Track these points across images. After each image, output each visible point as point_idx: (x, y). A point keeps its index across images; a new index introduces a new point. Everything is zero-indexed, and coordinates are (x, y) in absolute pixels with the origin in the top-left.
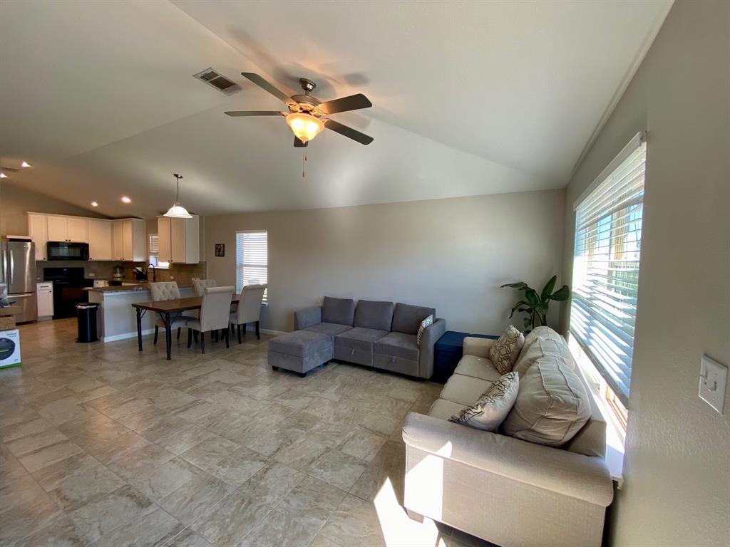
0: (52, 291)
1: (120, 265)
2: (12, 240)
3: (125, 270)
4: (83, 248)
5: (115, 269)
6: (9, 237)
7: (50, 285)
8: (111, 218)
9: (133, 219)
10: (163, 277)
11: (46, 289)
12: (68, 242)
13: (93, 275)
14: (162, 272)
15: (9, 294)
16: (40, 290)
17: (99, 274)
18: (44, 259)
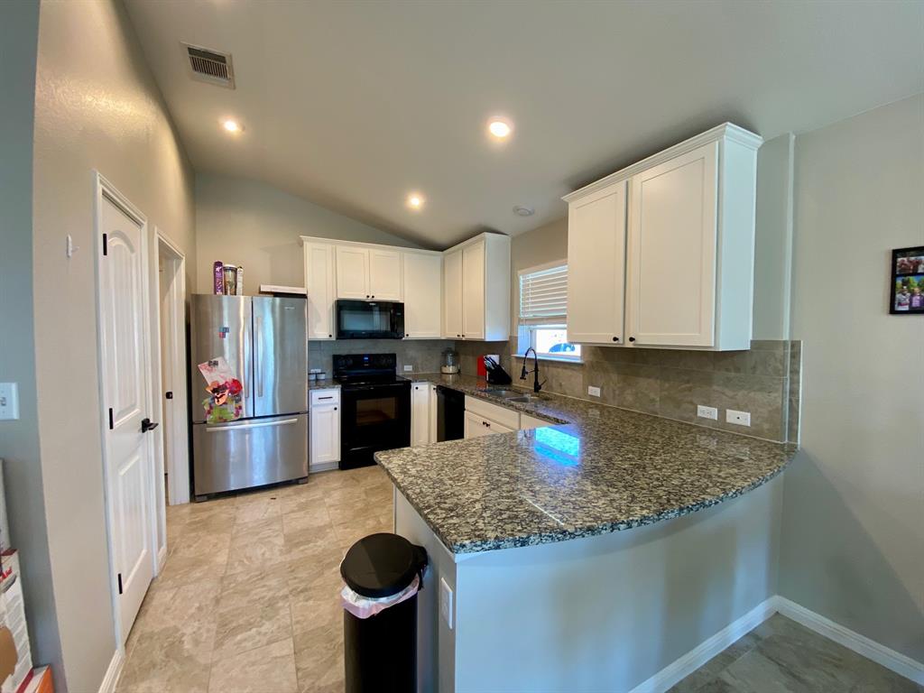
0: (339, 407)
1: (453, 347)
3: (462, 358)
4: (395, 312)
5: (445, 354)
7: (335, 394)
8: (440, 248)
9: (488, 235)
10: (561, 385)
11: (328, 405)
12: (370, 299)
13: (411, 370)
14: (559, 370)
15: (254, 418)
16: (318, 405)
17: (419, 366)
18: (330, 336)
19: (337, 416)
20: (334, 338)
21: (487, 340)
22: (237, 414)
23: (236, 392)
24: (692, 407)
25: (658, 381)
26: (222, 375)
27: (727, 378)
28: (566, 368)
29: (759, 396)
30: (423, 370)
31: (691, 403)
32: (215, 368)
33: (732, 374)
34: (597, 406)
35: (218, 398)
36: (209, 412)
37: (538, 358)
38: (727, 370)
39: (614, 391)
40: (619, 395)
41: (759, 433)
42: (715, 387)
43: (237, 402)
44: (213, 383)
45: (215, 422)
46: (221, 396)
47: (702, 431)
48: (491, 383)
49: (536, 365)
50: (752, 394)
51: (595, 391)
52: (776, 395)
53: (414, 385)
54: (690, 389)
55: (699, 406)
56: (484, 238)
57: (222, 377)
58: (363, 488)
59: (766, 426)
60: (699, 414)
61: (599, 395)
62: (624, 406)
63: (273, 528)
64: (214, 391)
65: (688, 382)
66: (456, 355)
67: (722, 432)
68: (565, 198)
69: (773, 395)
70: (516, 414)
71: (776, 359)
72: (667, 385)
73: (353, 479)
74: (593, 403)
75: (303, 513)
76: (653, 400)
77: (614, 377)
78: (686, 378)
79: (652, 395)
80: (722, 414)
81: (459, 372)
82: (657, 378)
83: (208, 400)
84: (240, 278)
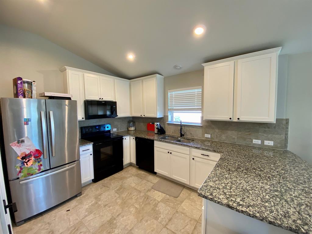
0: (92, 153)
2: (51, 98)
4: (112, 106)
5: (129, 122)
6: (47, 94)
7: (90, 147)
8: (130, 79)
9: (157, 75)
10: (191, 133)
11: (86, 153)
12: (101, 100)
13: (116, 130)
14: (190, 128)
15: (50, 169)
16: (82, 155)
17: (119, 128)
18: (83, 118)
19: (91, 157)
20: (84, 119)
21: (158, 117)
22: (40, 169)
23: (38, 157)
24: (251, 140)
25: (236, 132)
26: (28, 148)
27: (265, 131)
28: (193, 128)
29: (277, 136)
30: (121, 130)
31: (250, 139)
32: (23, 144)
33: (267, 129)
34: (209, 141)
35: (26, 162)
36: (20, 172)
37: (182, 124)
38: (265, 128)
39: (217, 136)
40: (219, 137)
41: (277, 147)
42: (260, 134)
43: (39, 162)
44: (22, 154)
45: (25, 177)
46: (28, 161)
47: (254, 148)
48: (159, 134)
49: (181, 127)
50: (274, 136)
51: (209, 136)
52: (283, 135)
53: (124, 138)
54: (250, 134)
55: (253, 140)
56: (155, 76)
57: (28, 149)
58: (114, 191)
59: (279, 145)
60: (254, 142)
61: (210, 137)
62: (222, 141)
63: (82, 231)
64: (23, 158)
65: (249, 132)
66: (134, 122)
67: (262, 148)
68: (204, 64)
69: (282, 136)
70: (188, 148)
71: (283, 124)
72: (240, 133)
73: (104, 186)
74: (207, 140)
75: (92, 215)
76: (234, 138)
77: (217, 131)
78: (248, 131)
79: (234, 137)
80: (263, 142)
81: (135, 129)
82: (236, 131)
83: (19, 165)
84: (34, 88)
